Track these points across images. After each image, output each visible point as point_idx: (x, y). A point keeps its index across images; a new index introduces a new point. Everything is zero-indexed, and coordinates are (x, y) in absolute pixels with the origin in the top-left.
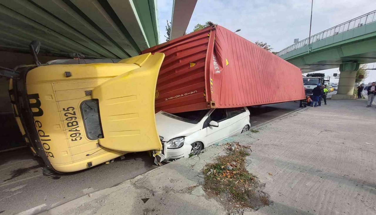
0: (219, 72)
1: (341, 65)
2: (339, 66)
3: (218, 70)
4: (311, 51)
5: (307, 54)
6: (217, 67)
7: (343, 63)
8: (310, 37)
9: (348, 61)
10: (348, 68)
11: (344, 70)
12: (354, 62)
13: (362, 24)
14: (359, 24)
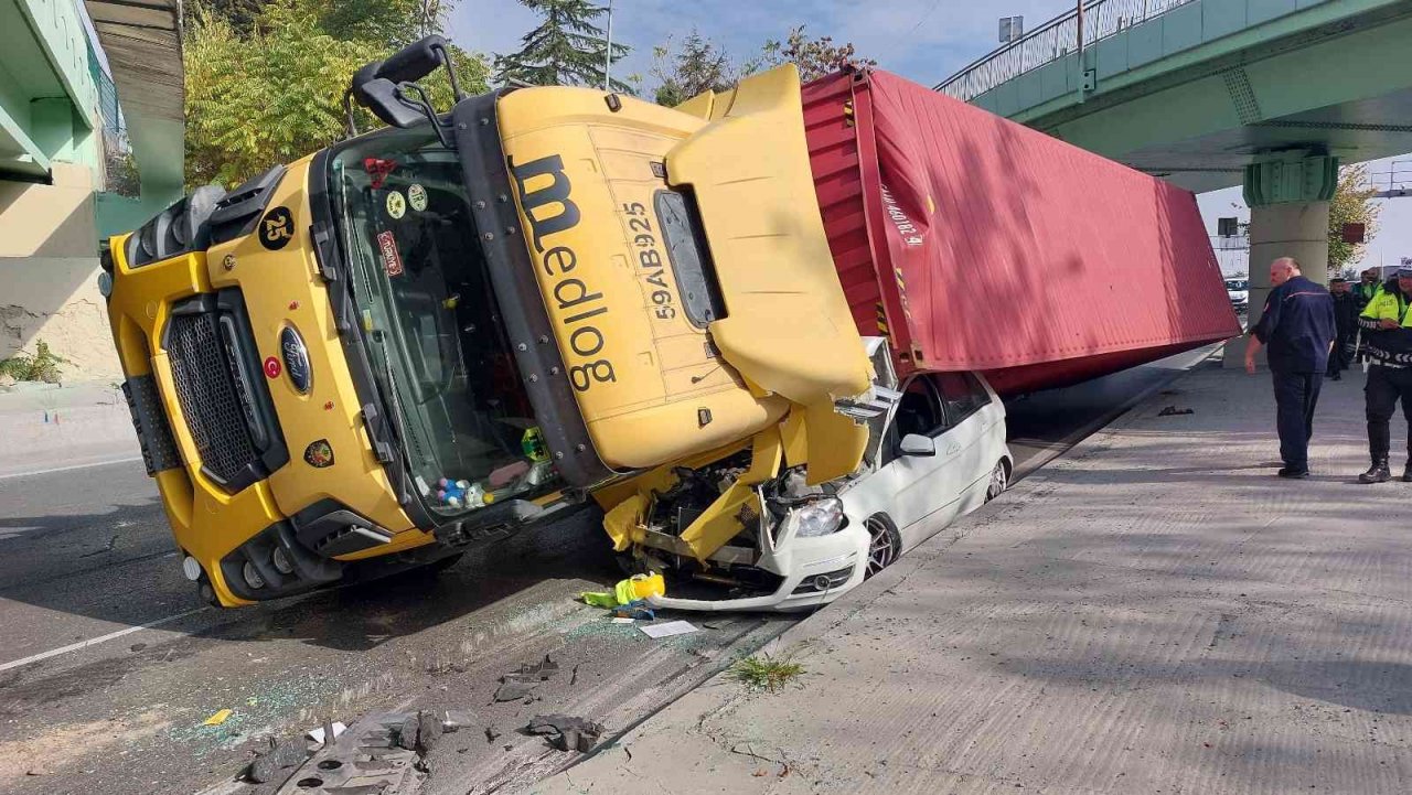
0: (919, 241)
1: (1250, 167)
2: (1241, 176)
3: (913, 235)
4: (1091, 87)
5: (1076, 106)
6: (905, 227)
7: (1264, 158)
8: (1083, 8)
9: (1283, 149)
10: (1286, 188)
11: (1267, 200)
12: (1312, 154)
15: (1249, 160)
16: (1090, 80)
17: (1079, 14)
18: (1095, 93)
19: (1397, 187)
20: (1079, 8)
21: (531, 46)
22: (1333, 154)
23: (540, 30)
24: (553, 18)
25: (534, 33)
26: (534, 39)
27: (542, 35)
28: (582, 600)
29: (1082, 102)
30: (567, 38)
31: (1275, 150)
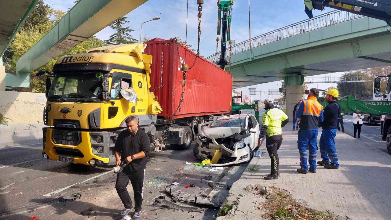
1: (286, 77)
5: (249, 62)
7: (288, 75)
8: (251, 40)
9: (292, 73)
10: (293, 82)
11: (289, 84)
12: (298, 75)
13: (304, 30)
14: (301, 30)
15: (286, 75)
16: (253, 56)
17: (250, 41)
18: (254, 59)
19: (309, 81)
20: (250, 39)
21: (112, 38)
22: (303, 75)
23: (115, 34)
24: (119, 32)
25: (113, 35)
26: (113, 36)
27: (116, 35)
28: (195, 165)
29: (251, 61)
30: (122, 37)
31: (291, 73)
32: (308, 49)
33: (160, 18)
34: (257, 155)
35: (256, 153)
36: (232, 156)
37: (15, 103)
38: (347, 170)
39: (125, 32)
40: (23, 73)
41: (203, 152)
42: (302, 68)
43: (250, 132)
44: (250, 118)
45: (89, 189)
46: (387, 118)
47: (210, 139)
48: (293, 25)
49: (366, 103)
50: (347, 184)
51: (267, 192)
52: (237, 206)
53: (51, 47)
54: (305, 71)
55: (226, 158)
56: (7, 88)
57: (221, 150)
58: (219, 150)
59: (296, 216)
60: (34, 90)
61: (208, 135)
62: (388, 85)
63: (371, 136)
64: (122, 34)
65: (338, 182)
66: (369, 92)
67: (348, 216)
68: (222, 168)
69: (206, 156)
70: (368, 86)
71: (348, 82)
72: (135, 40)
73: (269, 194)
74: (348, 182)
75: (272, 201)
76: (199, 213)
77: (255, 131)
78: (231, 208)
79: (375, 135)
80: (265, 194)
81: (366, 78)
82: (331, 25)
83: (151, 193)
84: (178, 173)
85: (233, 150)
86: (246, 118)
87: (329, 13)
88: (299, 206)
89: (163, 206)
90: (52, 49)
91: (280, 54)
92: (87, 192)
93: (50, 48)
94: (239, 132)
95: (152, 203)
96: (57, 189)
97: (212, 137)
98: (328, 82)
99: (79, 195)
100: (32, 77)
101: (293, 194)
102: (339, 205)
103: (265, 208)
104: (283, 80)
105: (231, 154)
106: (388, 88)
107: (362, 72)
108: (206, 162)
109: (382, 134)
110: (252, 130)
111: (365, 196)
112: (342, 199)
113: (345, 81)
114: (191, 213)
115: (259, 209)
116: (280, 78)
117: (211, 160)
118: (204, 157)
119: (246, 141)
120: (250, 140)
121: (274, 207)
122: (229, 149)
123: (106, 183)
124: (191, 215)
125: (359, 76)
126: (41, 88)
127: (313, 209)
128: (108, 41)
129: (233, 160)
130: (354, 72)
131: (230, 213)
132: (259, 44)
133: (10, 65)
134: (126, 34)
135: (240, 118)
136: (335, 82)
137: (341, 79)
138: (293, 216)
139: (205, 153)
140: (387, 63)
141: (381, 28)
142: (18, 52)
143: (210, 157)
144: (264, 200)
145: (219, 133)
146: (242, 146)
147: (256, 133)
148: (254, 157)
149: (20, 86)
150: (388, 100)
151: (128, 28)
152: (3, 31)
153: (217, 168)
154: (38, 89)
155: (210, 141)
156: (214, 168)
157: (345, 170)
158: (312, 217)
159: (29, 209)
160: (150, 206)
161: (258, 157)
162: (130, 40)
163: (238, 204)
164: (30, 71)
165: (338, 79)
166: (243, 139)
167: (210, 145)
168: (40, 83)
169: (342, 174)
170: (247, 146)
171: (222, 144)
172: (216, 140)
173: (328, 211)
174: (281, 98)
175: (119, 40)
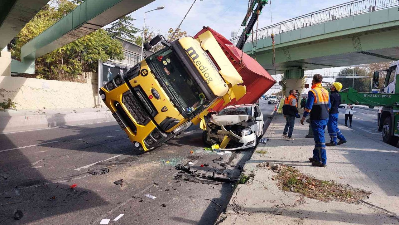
4: (255, 50)
7: (289, 69)
8: (254, 32)
9: (293, 67)
10: (293, 75)
11: (289, 78)
12: (299, 68)
13: (306, 24)
14: (304, 23)
15: (286, 69)
16: (255, 49)
17: (252, 34)
18: (256, 52)
19: (308, 76)
20: (257, 30)
21: (113, 27)
22: (303, 69)
24: (121, 20)
26: (115, 25)
27: (117, 24)
28: (204, 149)
29: (253, 53)
30: (124, 26)
31: (291, 67)
32: (310, 43)
33: (163, 8)
34: (263, 142)
35: (261, 140)
36: (240, 142)
37: (22, 88)
38: (347, 153)
39: (127, 20)
40: (28, 60)
41: (211, 138)
42: (302, 62)
43: (256, 120)
44: (256, 108)
45: (113, 166)
46: (384, 110)
47: (219, 126)
48: (296, 19)
49: (365, 95)
50: (348, 163)
51: (278, 168)
52: (253, 177)
53: (64, 34)
54: (306, 65)
55: (234, 143)
56: (12, 73)
57: (230, 136)
58: (227, 136)
59: (305, 183)
60: (38, 77)
61: (217, 122)
62: (386, 80)
63: (368, 129)
64: (124, 23)
65: (340, 162)
66: (366, 88)
67: (349, 184)
68: (230, 152)
69: (214, 142)
70: (366, 82)
71: (347, 77)
72: (137, 29)
73: (280, 169)
74: (348, 162)
75: (283, 174)
76: (217, 185)
77: (260, 119)
78: (248, 179)
79: (371, 128)
80: (276, 169)
81: (364, 73)
82: (333, 19)
83: (171, 170)
84: (189, 155)
85: (241, 136)
86: (252, 108)
87: (332, 8)
88: (307, 178)
89: (185, 179)
90: (65, 36)
91: (282, 47)
92: (113, 168)
93: (62, 35)
94: (247, 119)
95: (174, 177)
96: (84, 165)
97: (221, 125)
98: (327, 77)
99: (107, 170)
100: (37, 63)
101: (300, 170)
102: (341, 177)
103: (277, 179)
104: (284, 74)
105: (239, 140)
106: (385, 83)
107: (361, 68)
108: (215, 147)
109: (378, 126)
110: (257, 118)
111: (363, 171)
112: (344, 173)
113: (344, 77)
114: (210, 185)
115: (273, 179)
116: (280, 72)
117: (219, 145)
118: (212, 143)
119: (253, 128)
120: (256, 128)
121: (285, 178)
122: (237, 136)
123: (126, 161)
124: (211, 187)
125: (357, 72)
126: (45, 75)
127: (319, 179)
128: (109, 29)
129: (241, 145)
130: (353, 67)
131: (249, 182)
132: (262, 37)
133: (14, 50)
134: (128, 22)
135: (246, 107)
136: (333, 77)
137: (339, 75)
138: (303, 184)
139: (214, 139)
140: (386, 59)
141: (382, 25)
142: (22, 38)
143: (219, 143)
144: (276, 174)
145: (228, 121)
146: (249, 133)
147: (261, 122)
148: (260, 144)
149: (25, 73)
150: (386, 93)
151: (130, 17)
152: (22, 17)
153: (226, 152)
154: (42, 76)
155: (219, 128)
156: (223, 152)
157: (345, 153)
158: (319, 185)
159: (66, 179)
160: (173, 179)
161: (264, 143)
162: (132, 29)
163: (254, 176)
164: (35, 58)
165: (337, 74)
166: (250, 126)
167: (219, 131)
168: (44, 70)
169: (342, 156)
170: (253, 133)
171: (230, 131)
172: (224, 126)
173: (332, 181)
174: (278, 93)
175: (120, 29)
